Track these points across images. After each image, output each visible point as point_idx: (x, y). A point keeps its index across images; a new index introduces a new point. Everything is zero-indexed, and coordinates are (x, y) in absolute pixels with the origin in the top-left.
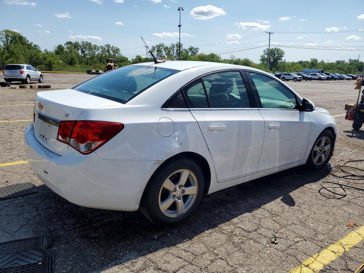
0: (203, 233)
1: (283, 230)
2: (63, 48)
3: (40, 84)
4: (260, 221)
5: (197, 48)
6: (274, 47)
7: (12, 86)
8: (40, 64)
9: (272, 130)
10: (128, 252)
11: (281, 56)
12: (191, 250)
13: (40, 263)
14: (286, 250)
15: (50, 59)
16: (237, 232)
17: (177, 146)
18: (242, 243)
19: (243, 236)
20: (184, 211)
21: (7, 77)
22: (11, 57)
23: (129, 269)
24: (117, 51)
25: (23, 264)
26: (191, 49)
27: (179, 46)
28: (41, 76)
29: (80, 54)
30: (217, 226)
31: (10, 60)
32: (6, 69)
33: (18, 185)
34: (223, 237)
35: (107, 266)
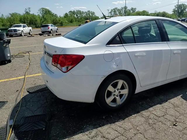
0: (131, 116)
1: (182, 117)
2: (68, 14)
3: (57, 33)
4: (167, 110)
5: (135, 8)
6: (181, 4)
7: (44, 35)
8: (57, 23)
9: (176, 55)
10: (88, 126)
11: (186, 8)
12: (123, 126)
13: (44, 129)
14: (183, 130)
15: (62, 20)
16: (152, 116)
17: (115, 67)
18: (155, 124)
19: (155, 119)
20: (121, 103)
21: (42, 31)
22: (45, 21)
23: (88, 136)
24: (93, 13)
25: (36, 129)
26: (132, 9)
27: (126, 8)
28: (57, 29)
29: (76, 16)
30: (139, 112)
31: (44, 22)
32: (42, 27)
33: (39, 85)
34: (143, 119)
35: (76, 133)
